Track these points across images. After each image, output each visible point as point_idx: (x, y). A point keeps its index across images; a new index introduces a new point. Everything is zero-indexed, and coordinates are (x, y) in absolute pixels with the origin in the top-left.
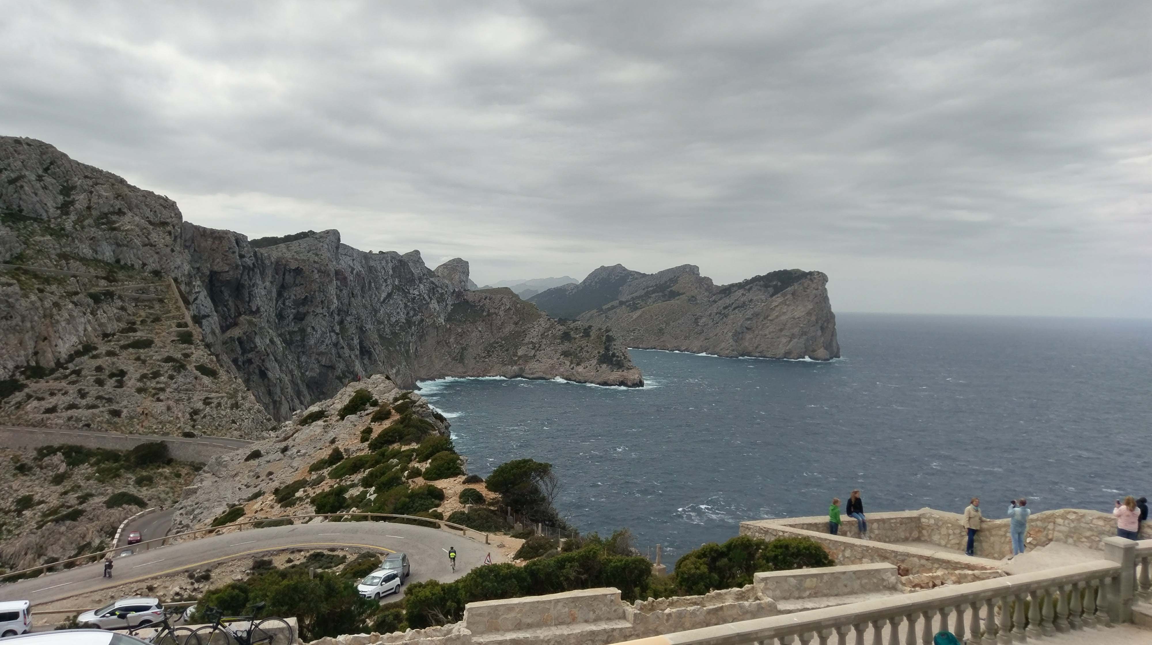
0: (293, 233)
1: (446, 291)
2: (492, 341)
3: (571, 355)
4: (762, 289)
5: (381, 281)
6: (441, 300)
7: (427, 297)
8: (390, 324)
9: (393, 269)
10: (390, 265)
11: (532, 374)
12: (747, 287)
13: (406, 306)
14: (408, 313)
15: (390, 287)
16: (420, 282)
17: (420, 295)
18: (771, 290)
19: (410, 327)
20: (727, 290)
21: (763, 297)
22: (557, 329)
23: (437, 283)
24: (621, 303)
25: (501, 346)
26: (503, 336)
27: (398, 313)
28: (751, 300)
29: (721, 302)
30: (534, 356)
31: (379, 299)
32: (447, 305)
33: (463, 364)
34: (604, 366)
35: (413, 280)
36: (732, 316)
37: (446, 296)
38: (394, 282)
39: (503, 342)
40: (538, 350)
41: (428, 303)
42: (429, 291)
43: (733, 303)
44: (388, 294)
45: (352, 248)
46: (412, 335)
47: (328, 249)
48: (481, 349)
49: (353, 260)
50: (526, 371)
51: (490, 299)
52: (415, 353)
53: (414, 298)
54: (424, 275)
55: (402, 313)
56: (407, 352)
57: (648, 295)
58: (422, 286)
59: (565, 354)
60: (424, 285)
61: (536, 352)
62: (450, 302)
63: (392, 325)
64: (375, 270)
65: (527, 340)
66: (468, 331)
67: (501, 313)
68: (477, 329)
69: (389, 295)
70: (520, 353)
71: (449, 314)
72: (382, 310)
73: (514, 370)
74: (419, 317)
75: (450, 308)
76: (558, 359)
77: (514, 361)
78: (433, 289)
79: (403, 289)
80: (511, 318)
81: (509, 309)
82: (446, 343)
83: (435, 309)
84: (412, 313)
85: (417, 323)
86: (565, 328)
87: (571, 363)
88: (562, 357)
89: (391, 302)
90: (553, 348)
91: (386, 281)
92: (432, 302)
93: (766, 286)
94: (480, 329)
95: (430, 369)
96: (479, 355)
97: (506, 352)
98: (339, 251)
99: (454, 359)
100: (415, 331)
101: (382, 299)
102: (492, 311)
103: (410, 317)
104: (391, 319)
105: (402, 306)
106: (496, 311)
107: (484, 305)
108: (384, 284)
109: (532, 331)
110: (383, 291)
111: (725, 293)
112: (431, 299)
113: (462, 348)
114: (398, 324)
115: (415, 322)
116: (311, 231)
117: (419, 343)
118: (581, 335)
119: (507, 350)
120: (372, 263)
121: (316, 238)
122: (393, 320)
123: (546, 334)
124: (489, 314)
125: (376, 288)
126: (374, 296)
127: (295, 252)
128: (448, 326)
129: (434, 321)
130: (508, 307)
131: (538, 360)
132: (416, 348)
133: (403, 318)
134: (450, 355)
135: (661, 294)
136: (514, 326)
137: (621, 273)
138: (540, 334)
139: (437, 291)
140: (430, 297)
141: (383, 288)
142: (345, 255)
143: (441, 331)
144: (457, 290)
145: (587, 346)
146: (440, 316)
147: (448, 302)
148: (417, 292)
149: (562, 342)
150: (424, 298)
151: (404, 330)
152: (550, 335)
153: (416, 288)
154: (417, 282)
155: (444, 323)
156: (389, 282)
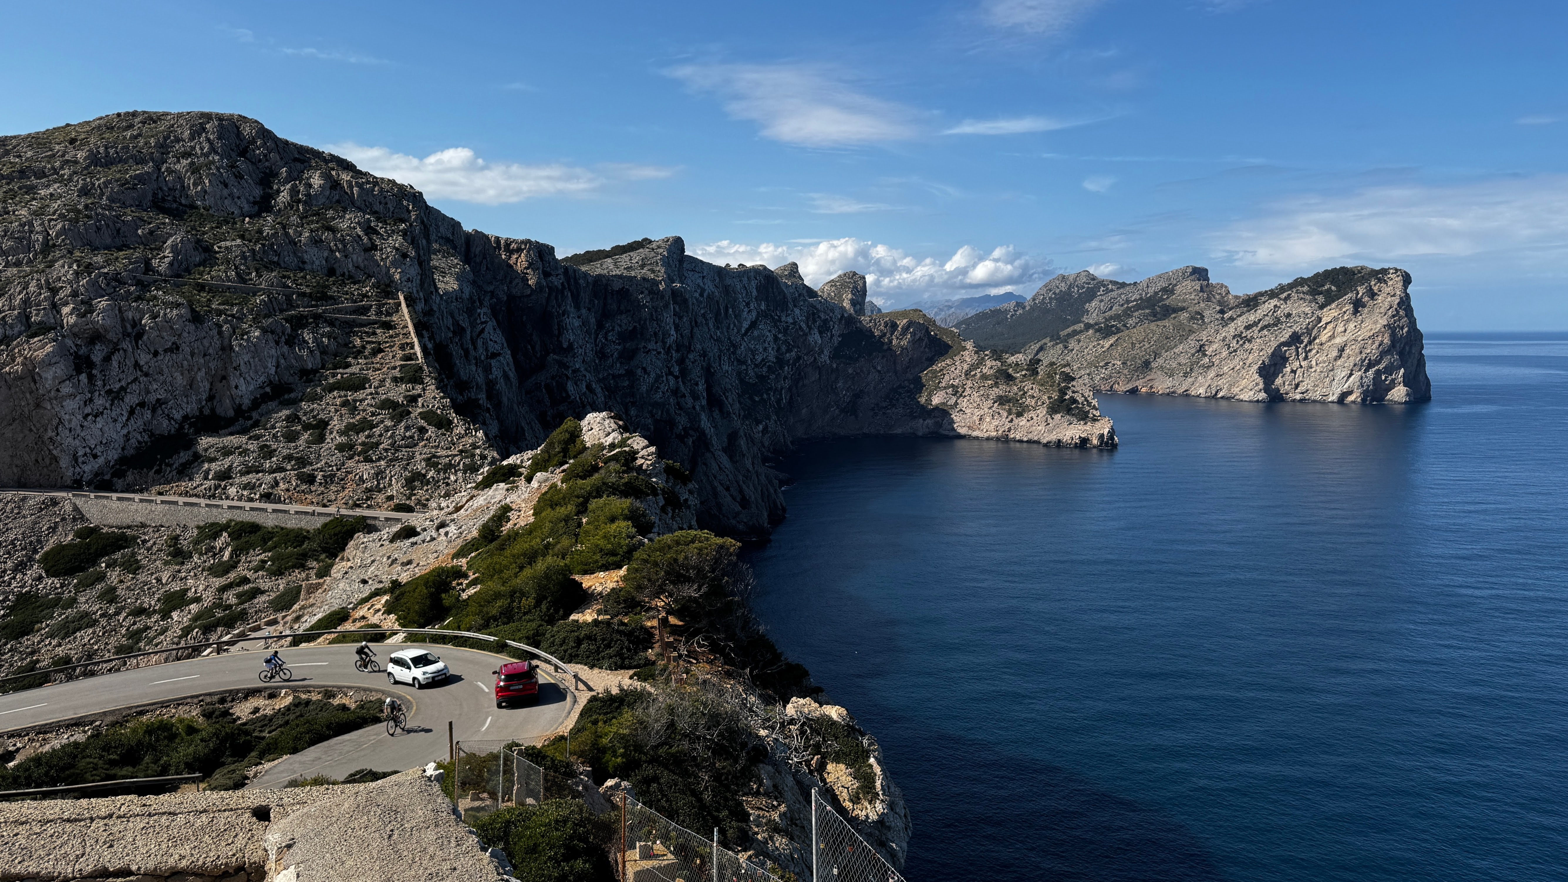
0: (623, 242)
1: (831, 317)
2: (896, 384)
3: (1009, 401)
4: (1308, 297)
5: (742, 306)
6: (824, 329)
7: (804, 326)
8: (755, 364)
9: (758, 289)
10: (754, 283)
12: (1283, 296)
13: (776, 339)
14: (778, 350)
15: (754, 314)
16: (795, 306)
17: (794, 323)
18: (1321, 299)
19: (782, 368)
20: (1251, 302)
21: (1307, 310)
22: (989, 366)
23: (819, 306)
24: (1088, 326)
27: (765, 349)
28: (1289, 315)
29: (1241, 319)
30: (956, 404)
31: (739, 331)
32: (832, 336)
33: (857, 417)
34: (1058, 417)
35: (786, 303)
36: (1258, 340)
37: (831, 323)
38: (759, 305)
39: (912, 386)
40: (961, 395)
41: (806, 335)
42: (808, 318)
43: (1260, 320)
44: (752, 322)
45: (701, 262)
46: (785, 378)
47: (669, 263)
48: (880, 397)
49: (703, 277)
50: (945, 426)
51: (892, 326)
52: (790, 403)
53: (786, 329)
54: (800, 295)
55: (770, 349)
56: (779, 401)
57: (1128, 313)
58: (797, 311)
59: (1002, 400)
60: (801, 310)
61: (958, 398)
62: (836, 331)
63: (756, 366)
64: (733, 291)
65: (945, 383)
66: (862, 371)
67: (909, 345)
68: (875, 368)
69: (753, 325)
70: (936, 401)
71: (836, 349)
72: (744, 345)
73: (927, 426)
74: (793, 354)
75: (836, 340)
76: (990, 408)
77: (927, 412)
78: (813, 314)
79: (771, 316)
80: (922, 352)
81: (920, 339)
82: (832, 389)
83: (816, 343)
84: (784, 348)
85: (791, 362)
86: (1000, 364)
87: (1010, 413)
88: (996, 405)
89: (756, 333)
90: (982, 393)
91: (748, 304)
92: (812, 332)
93: (1314, 292)
94: (879, 368)
95: (810, 425)
96: (877, 405)
97: (915, 400)
98: (684, 265)
99: (843, 411)
100: (788, 372)
101: (743, 330)
102: (895, 342)
103: (781, 355)
104: (757, 357)
105: (770, 338)
106: (902, 342)
107: (885, 334)
108: (746, 310)
109: (953, 369)
110: (745, 319)
111: (1248, 305)
112: (810, 328)
113: (854, 396)
114: (765, 365)
115: (788, 361)
116: (646, 240)
117: (794, 390)
118: (1023, 373)
120: (728, 281)
121: (653, 249)
122: (759, 358)
123: (973, 373)
124: (891, 348)
125: (736, 316)
126: (732, 326)
127: (624, 269)
128: (835, 366)
129: (815, 358)
130: (917, 336)
131: (961, 410)
132: (791, 396)
133: (772, 356)
134: (838, 407)
135: (1147, 311)
136: (926, 363)
137: (1089, 283)
138: (964, 374)
139: (819, 317)
140: (808, 326)
141: (745, 315)
142: (693, 271)
143: (824, 373)
144: (846, 315)
145: (1032, 389)
146: (823, 352)
147: (834, 332)
148: (790, 320)
149: (996, 385)
150: (800, 327)
151: (773, 373)
152: (978, 375)
153: (789, 315)
154: (790, 306)
155: (828, 362)
156: (752, 306)
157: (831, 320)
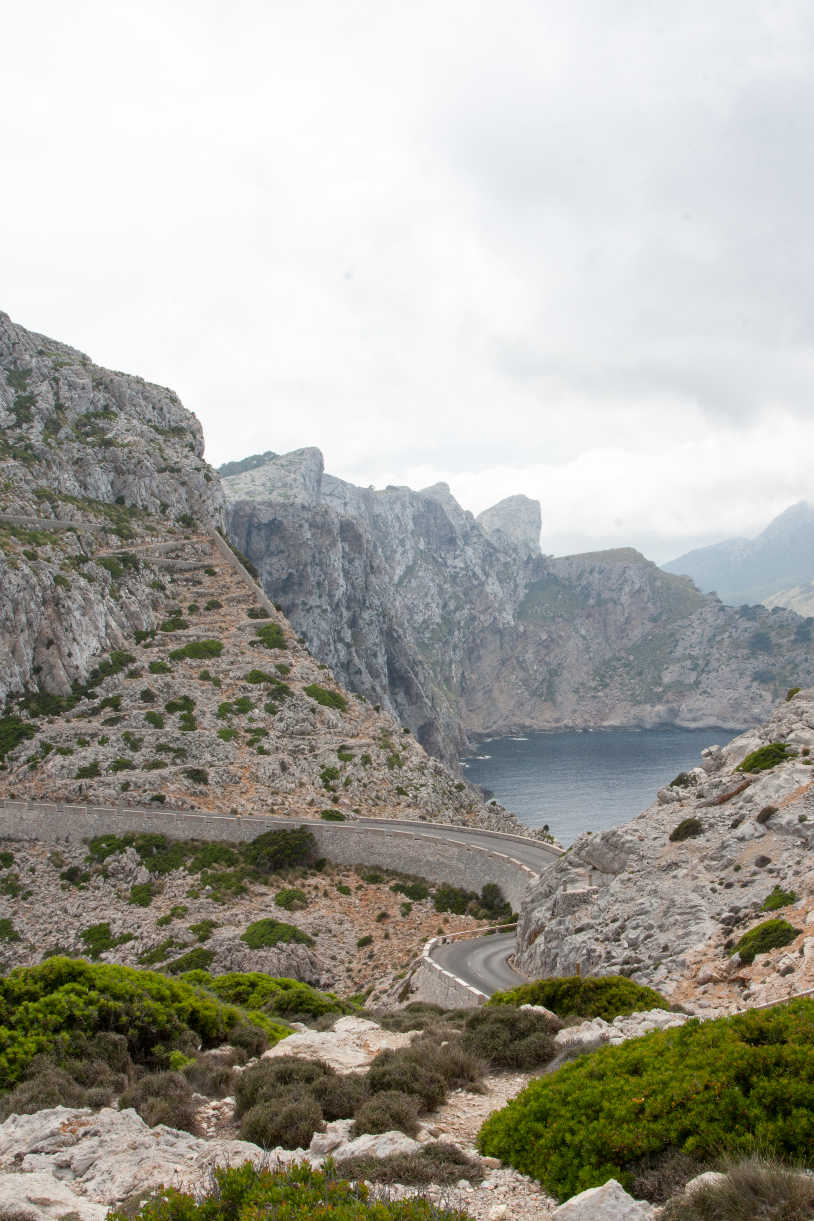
0: (238, 458)
1: (515, 560)
2: (609, 655)
3: (772, 679)
5: (395, 543)
6: (504, 577)
7: (479, 572)
8: (413, 628)
9: (415, 519)
10: (409, 511)
11: (694, 720)
13: (441, 591)
14: (445, 606)
15: (411, 555)
16: (466, 544)
17: (466, 568)
19: (451, 632)
22: (741, 628)
23: (496, 544)
25: (625, 665)
26: (629, 644)
27: (427, 605)
30: (697, 683)
31: (391, 579)
32: (516, 586)
33: (554, 702)
35: (452, 541)
37: (515, 568)
38: (417, 544)
39: (631, 658)
40: (703, 671)
41: (482, 584)
42: (484, 561)
44: (408, 567)
45: (343, 482)
46: (455, 648)
47: (305, 485)
48: (587, 673)
49: (345, 504)
50: (682, 715)
51: (601, 572)
52: (461, 682)
53: (454, 577)
55: (434, 605)
56: (448, 680)
59: (762, 677)
60: (474, 549)
61: (699, 675)
62: (522, 581)
63: (417, 630)
64: (383, 523)
65: (679, 651)
66: (560, 637)
67: (625, 599)
68: (577, 632)
69: (410, 570)
70: (667, 678)
71: (522, 605)
72: (399, 598)
73: (658, 716)
74: (466, 612)
75: (522, 593)
76: (747, 688)
77: (656, 694)
78: (491, 555)
79: (434, 558)
80: (644, 609)
81: (641, 590)
82: (519, 662)
83: (495, 596)
84: (452, 605)
85: (462, 623)
86: (757, 624)
87: (776, 695)
88: (755, 684)
89: (414, 583)
90: (734, 667)
91: (402, 543)
92: (490, 580)
94: (583, 632)
95: (489, 714)
96: (583, 684)
97: (638, 678)
98: (322, 488)
99: (534, 693)
100: (459, 638)
101: (396, 579)
102: (606, 595)
103: (449, 613)
104: (416, 617)
105: (434, 590)
106: (614, 595)
107: (589, 584)
108: (400, 550)
109: (688, 633)
110: (399, 563)
112: (487, 575)
113: (549, 672)
114: (427, 627)
115: (459, 622)
116: (268, 454)
117: (467, 664)
118: (792, 637)
119: (640, 674)
120: (377, 510)
121: (282, 466)
122: (419, 618)
123: (718, 639)
124: (600, 602)
125: (387, 558)
127: (247, 493)
128: (521, 629)
129: (495, 618)
130: (637, 587)
131: (705, 692)
132: (463, 674)
133: (436, 614)
134: (527, 687)
136: (649, 625)
138: (705, 639)
139: (498, 559)
140: (485, 573)
141: (398, 556)
142: (331, 495)
143: (507, 638)
144: (534, 556)
145: (806, 660)
146: (504, 609)
147: (518, 581)
148: (459, 564)
149: (754, 655)
150: (474, 574)
151: (440, 640)
152: (727, 642)
153: (459, 556)
154: (460, 543)
155: (512, 623)
156: (408, 544)
157: (515, 564)
